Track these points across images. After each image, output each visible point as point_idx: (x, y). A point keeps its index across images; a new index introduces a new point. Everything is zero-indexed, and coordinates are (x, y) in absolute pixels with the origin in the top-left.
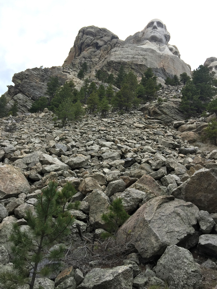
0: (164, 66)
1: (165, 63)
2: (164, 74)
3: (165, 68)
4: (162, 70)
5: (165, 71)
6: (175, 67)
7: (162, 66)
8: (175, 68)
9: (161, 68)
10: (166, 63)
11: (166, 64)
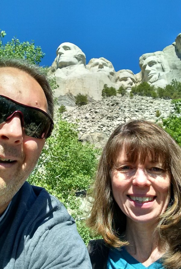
0: (70, 91)
1: (70, 87)
2: (71, 99)
3: (71, 92)
4: (69, 95)
5: (71, 95)
6: (84, 86)
7: (67, 91)
8: (85, 88)
9: (67, 94)
10: (72, 86)
11: (72, 88)
